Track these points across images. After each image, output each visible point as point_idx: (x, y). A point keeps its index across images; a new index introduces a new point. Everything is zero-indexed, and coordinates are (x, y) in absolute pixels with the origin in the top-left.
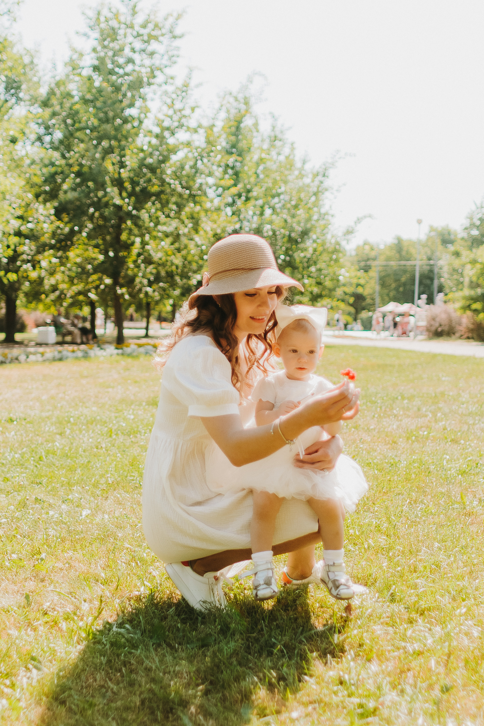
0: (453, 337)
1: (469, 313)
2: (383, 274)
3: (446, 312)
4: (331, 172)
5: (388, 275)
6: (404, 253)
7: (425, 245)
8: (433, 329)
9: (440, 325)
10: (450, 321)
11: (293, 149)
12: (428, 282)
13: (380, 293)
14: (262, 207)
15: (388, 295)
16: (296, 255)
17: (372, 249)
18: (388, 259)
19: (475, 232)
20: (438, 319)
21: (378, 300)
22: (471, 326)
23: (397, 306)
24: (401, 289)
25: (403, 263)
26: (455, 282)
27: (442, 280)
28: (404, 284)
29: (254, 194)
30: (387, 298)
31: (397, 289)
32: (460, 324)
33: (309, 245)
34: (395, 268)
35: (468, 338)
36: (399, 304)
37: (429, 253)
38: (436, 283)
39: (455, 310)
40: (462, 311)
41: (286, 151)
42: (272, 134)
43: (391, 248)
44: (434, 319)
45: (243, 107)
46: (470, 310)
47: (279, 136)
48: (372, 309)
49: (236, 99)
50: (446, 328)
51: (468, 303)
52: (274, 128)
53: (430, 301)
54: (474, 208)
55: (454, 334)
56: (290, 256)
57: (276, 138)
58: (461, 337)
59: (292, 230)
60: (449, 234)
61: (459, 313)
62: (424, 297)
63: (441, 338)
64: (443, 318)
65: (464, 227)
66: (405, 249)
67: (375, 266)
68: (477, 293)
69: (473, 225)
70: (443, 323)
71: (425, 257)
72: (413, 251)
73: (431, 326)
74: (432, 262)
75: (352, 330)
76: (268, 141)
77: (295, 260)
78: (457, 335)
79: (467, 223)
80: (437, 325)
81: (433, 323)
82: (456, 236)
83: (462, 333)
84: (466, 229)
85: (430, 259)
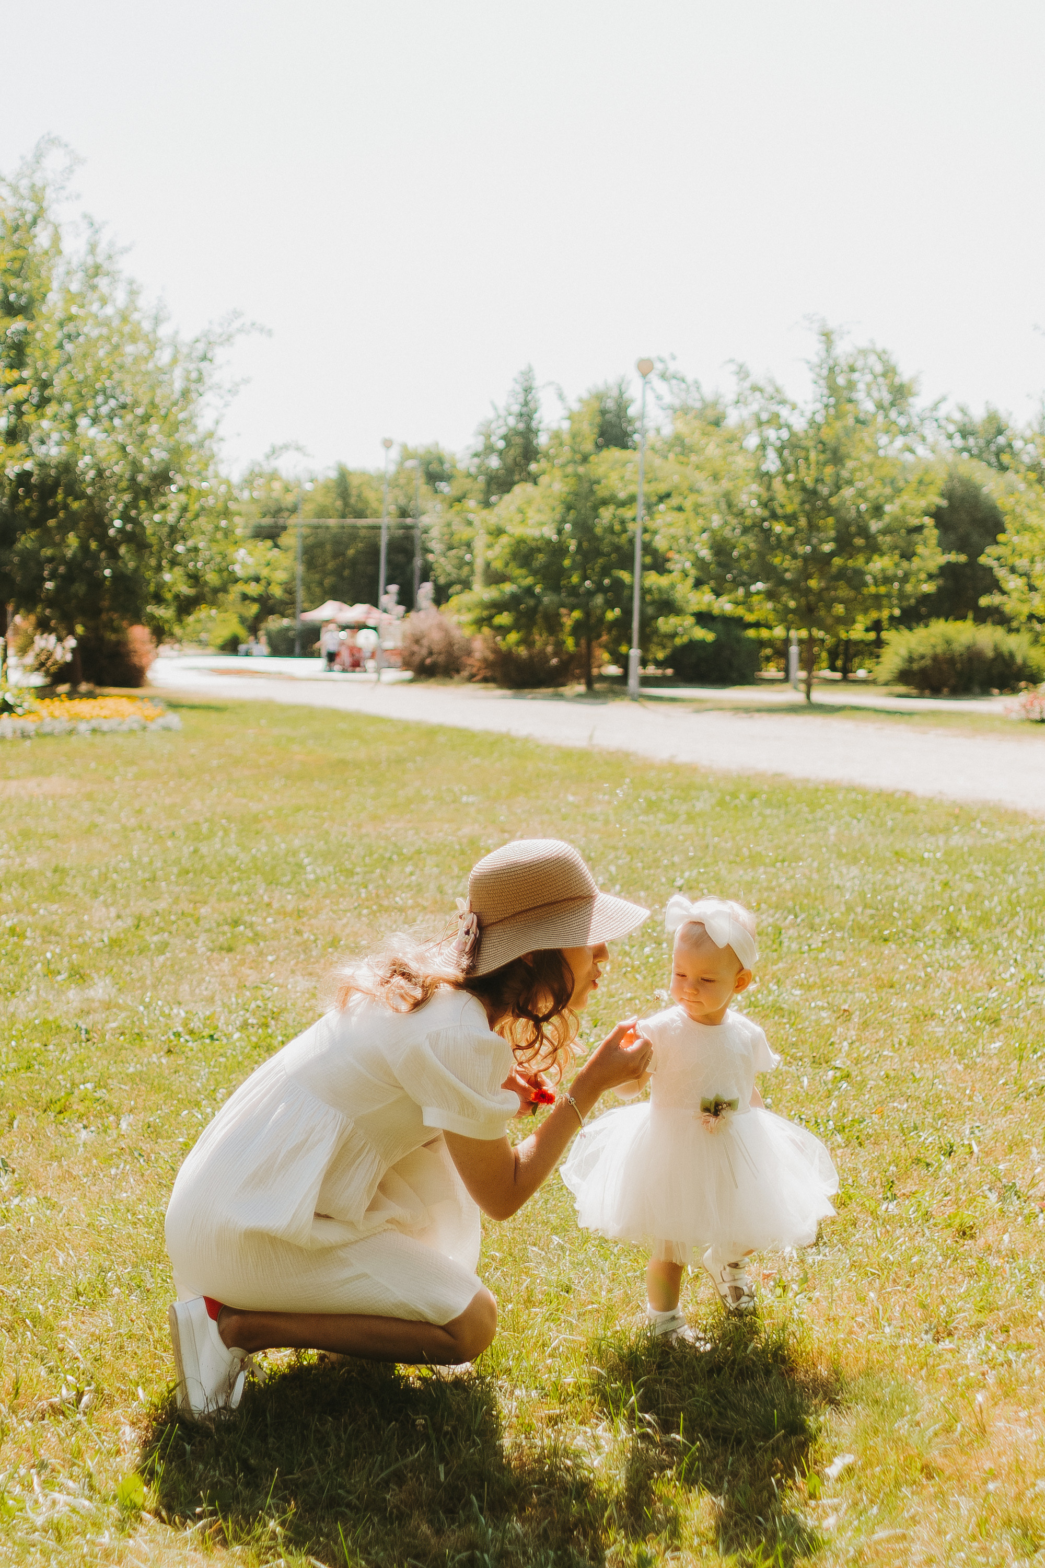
0: (457, 678)
1: (486, 630)
2: (311, 540)
3: (442, 627)
4: (220, 354)
5: (320, 545)
6: (353, 501)
7: (393, 483)
8: (416, 659)
9: (431, 653)
10: (451, 644)
11: (133, 293)
12: (401, 558)
13: (303, 579)
14: (72, 417)
15: (321, 584)
16: (145, 519)
17: (287, 490)
18: (322, 513)
19: (494, 462)
20: (425, 642)
21: (301, 594)
22: (491, 657)
23: (341, 610)
24: (346, 573)
25: (350, 521)
26: (455, 562)
27: (430, 557)
28: (354, 563)
29: (55, 390)
30: (317, 590)
31: (338, 572)
32: (469, 653)
33: (173, 497)
34: (335, 531)
35: (485, 680)
36: (346, 606)
37: (402, 501)
38: (418, 562)
39: (460, 625)
40: (474, 627)
41: (121, 297)
42: (90, 261)
43: (327, 488)
44: (417, 641)
45: (30, 206)
46: (491, 626)
47: (106, 266)
48: (289, 611)
49: (15, 190)
50: (441, 659)
51: (485, 613)
52: (93, 249)
53: (407, 600)
54: (491, 415)
55: (458, 671)
56: (135, 521)
57: (96, 271)
58: (471, 679)
59: (136, 467)
60: (441, 461)
61: (467, 632)
62: (394, 588)
63: (432, 680)
64: (435, 638)
65: (472, 451)
66: (354, 492)
67: (295, 526)
68: (502, 592)
69: (489, 449)
70: (436, 648)
71: (393, 508)
72: (371, 496)
73: (413, 654)
74: (409, 521)
75: (248, 654)
76: (80, 275)
77: (144, 528)
78: (465, 674)
79: (478, 444)
80: (424, 652)
81: (416, 648)
82: (454, 466)
83: (474, 670)
84: (476, 455)
85: (404, 513)
